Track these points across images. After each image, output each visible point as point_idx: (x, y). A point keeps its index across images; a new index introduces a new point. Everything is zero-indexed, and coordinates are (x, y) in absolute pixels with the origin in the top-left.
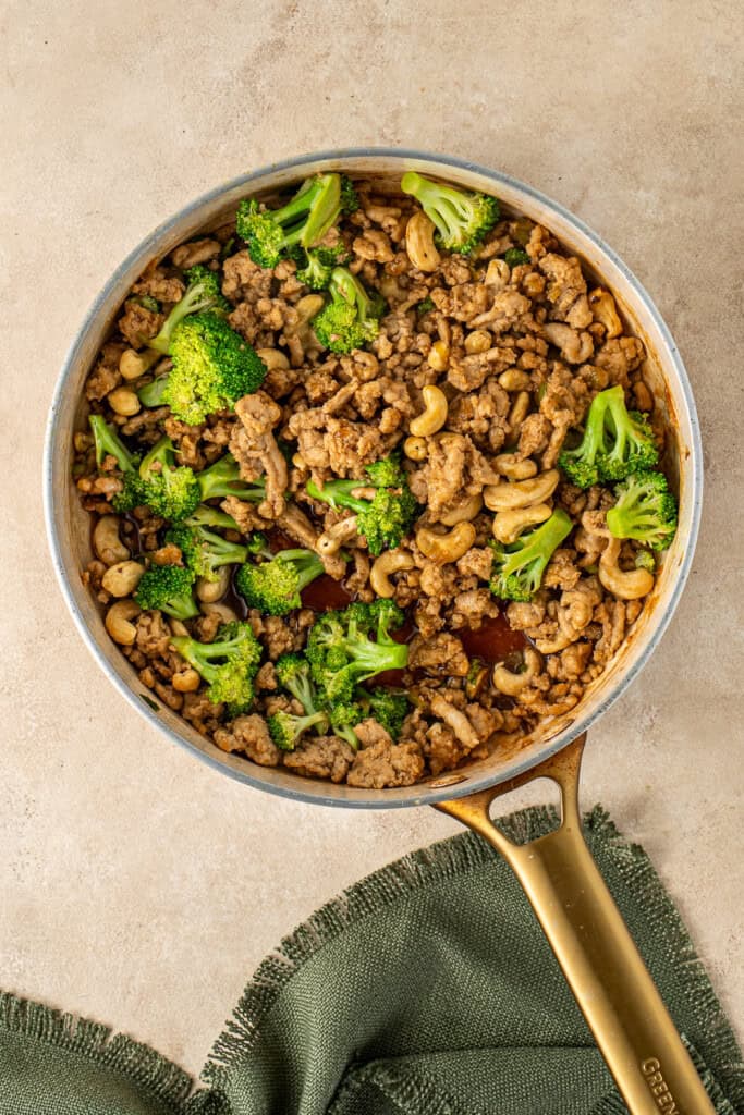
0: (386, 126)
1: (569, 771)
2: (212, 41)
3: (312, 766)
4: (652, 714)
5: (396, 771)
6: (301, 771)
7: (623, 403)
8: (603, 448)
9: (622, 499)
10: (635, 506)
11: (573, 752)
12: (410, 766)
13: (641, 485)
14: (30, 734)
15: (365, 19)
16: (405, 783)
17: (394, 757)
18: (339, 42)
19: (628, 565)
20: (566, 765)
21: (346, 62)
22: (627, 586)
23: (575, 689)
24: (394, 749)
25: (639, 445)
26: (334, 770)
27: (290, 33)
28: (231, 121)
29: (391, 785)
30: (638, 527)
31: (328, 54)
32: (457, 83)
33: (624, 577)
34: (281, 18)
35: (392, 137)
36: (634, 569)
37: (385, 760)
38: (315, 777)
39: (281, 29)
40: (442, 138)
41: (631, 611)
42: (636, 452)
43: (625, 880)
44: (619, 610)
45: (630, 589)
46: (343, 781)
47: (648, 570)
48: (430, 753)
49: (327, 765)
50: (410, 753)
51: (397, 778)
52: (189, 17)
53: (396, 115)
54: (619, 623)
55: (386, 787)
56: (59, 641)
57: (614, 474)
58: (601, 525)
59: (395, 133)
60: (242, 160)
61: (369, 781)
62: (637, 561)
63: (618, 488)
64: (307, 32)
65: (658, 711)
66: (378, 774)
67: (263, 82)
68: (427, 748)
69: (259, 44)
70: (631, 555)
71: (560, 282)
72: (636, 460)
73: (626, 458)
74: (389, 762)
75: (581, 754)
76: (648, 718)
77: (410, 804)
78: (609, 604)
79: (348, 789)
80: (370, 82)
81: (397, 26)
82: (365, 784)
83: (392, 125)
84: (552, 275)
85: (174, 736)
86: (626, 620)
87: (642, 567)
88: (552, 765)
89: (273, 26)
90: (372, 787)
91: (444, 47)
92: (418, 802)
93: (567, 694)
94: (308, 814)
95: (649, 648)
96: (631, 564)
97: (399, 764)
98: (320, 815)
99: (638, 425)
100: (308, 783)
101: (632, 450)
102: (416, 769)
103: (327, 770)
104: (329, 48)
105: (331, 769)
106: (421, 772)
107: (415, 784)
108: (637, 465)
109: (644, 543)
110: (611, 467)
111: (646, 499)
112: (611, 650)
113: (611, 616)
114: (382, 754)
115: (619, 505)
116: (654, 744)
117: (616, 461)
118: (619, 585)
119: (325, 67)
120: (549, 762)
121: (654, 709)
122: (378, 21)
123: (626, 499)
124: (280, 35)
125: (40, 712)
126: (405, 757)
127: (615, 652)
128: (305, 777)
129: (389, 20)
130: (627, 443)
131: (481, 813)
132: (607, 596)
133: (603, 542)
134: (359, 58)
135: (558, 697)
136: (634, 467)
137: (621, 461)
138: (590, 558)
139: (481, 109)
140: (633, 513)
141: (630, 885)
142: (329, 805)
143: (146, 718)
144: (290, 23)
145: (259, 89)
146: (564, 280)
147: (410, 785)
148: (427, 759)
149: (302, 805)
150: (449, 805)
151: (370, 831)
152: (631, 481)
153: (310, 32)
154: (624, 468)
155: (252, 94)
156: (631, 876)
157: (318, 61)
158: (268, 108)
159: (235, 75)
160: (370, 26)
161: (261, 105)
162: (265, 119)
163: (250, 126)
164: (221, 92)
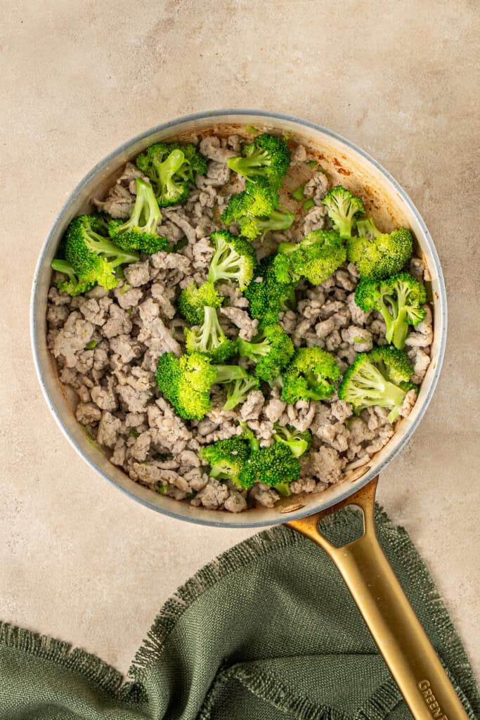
0: (239, 73)
1: (368, 500)
2: (128, 20)
11: (370, 488)
14: (18, 460)
15: (224, 4)
18: (208, 19)
20: (366, 497)
21: (213, 32)
27: (177, 15)
28: (140, 71)
31: (201, 28)
32: (283, 45)
34: (171, 4)
35: (242, 80)
39: (171, 12)
43: (394, 549)
53: (244, 66)
59: (244, 77)
64: (187, 13)
67: (160, 45)
69: (157, 21)
75: (375, 489)
76: (408, 448)
80: (228, 45)
81: (245, 8)
83: (242, 72)
88: (357, 496)
89: (166, 10)
91: (275, 22)
104: (202, 23)
116: (411, 463)
119: (200, 35)
120: (355, 495)
121: (412, 442)
122: (232, 6)
124: (171, 15)
125: (24, 446)
129: (240, 6)
134: (221, 29)
139: (299, 61)
141: (397, 552)
144: (177, 8)
145: (157, 50)
153: (190, 13)
155: (153, 53)
156: (398, 546)
157: (195, 32)
158: (164, 62)
159: (142, 41)
160: (228, 9)
161: (159, 60)
162: (162, 69)
163: (152, 73)
164: (133, 52)
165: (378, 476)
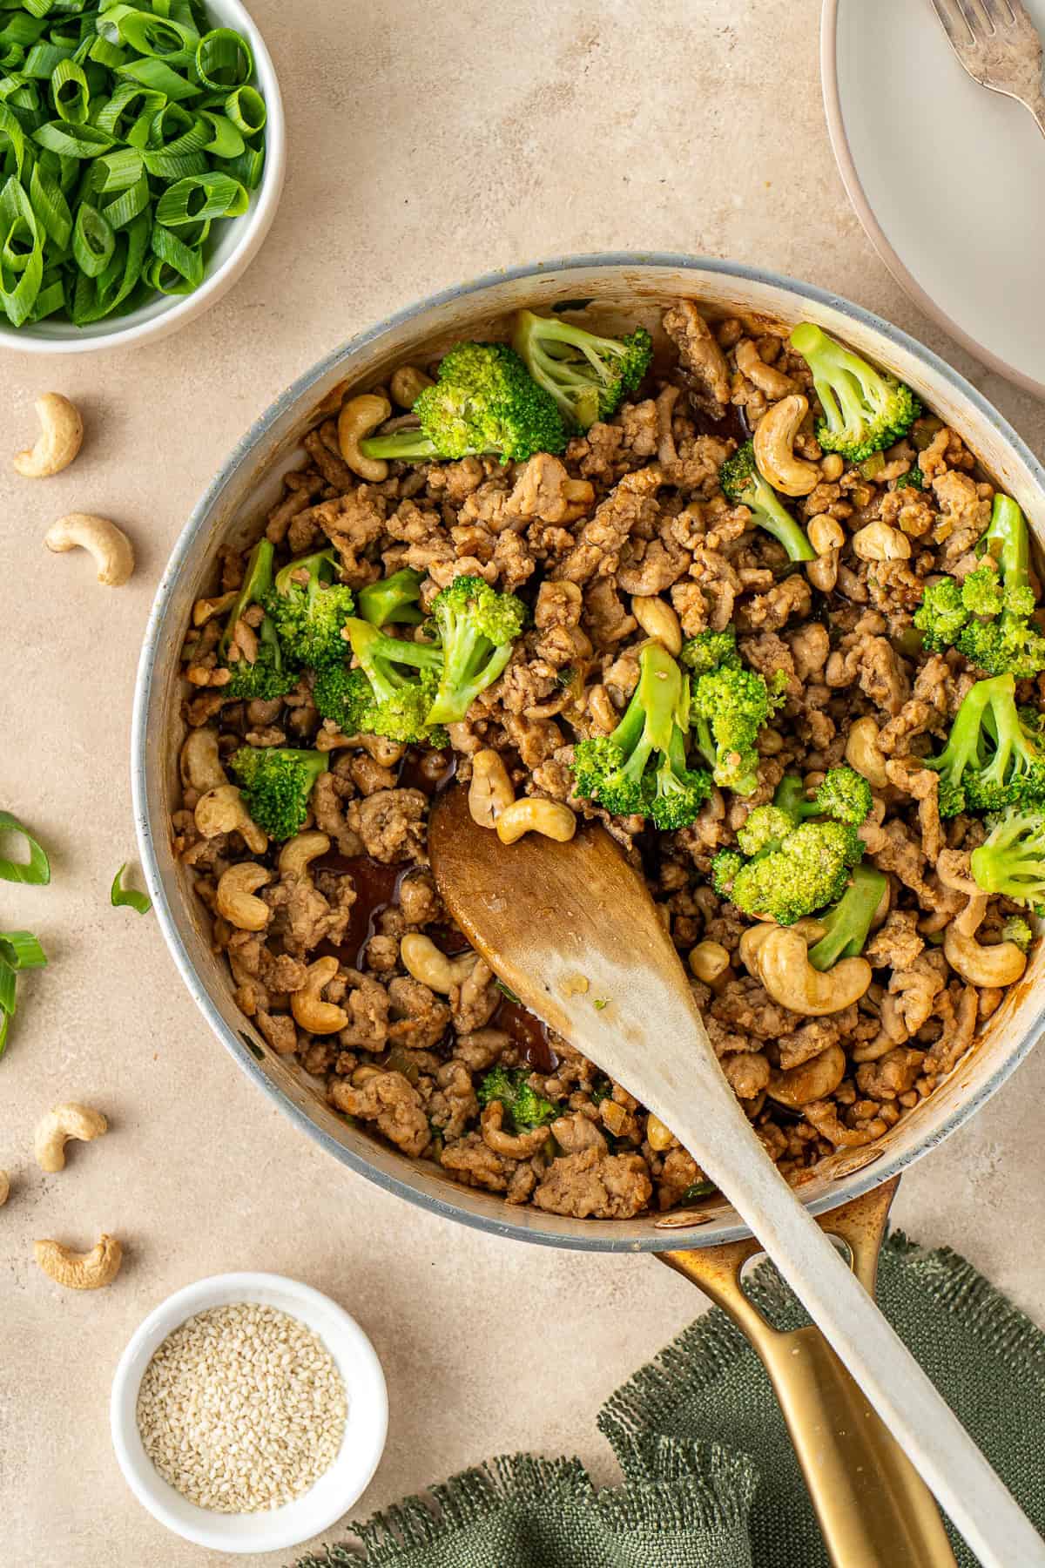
0: (708, 231)
1: (868, 1228)
2: (466, 73)
3: (482, 1172)
4: (996, 1156)
5: (610, 1195)
6: (464, 1177)
7: (1012, 699)
8: (975, 762)
9: (994, 835)
10: (1014, 846)
11: (878, 1201)
12: (632, 1189)
13: (1024, 816)
14: (63, 1068)
15: (696, 68)
16: (620, 1215)
17: (610, 1172)
18: (653, 98)
19: (991, 936)
20: (863, 1220)
21: (660, 129)
22: (986, 968)
23: (888, 1111)
24: (610, 1160)
25: (1029, 763)
26: (514, 1185)
27: (582, 77)
28: (479, 195)
29: (599, 1214)
30: (1014, 878)
31: (634, 115)
32: (820, 181)
33: (981, 953)
34: (572, 52)
35: (714, 249)
36: (998, 943)
37: (594, 1176)
38: (482, 1188)
39: (570, 69)
40: (787, 259)
41: (987, 1002)
42: (1023, 772)
44: (969, 1001)
45: (990, 973)
46: (528, 1201)
47: (1019, 945)
48: (660, 1176)
49: (504, 1174)
50: (634, 1170)
51: (609, 1206)
52: (435, 34)
53: (723, 217)
54: (969, 1021)
55: (591, 1216)
56: (124, 934)
57: (986, 802)
58: (964, 875)
59: (719, 244)
60: (486, 253)
61: (567, 1204)
62: (1005, 931)
63: (989, 819)
64: (607, 77)
65: (1004, 1153)
66: (582, 1195)
67: (533, 143)
68: (657, 1167)
69: (534, 86)
70: (998, 923)
71: (955, 516)
72: (1022, 784)
73: (1006, 780)
74: (601, 1180)
75: (888, 1206)
76: (987, 1163)
77: (624, 1248)
78: (955, 991)
79: (534, 1213)
80: (691, 163)
81: (742, 85)
82: (559, 1209)
83: (717, 231)
84: (946, 505)
85: (281, 1100)
86: (979, 1014)
87: (1012, 941)
88: (844, 1216)
89: (558, 62)
90: (570, 1215)
91: (809, 124)
92: (636, 1246)
93: (874, 1116)
94: (462, 1240)
95: (1012, 1059)
96: (995, 936)
97: (615, 1185)
98: (479, 1244)
99: (1031, 733)
100: (471, 1196)
101: (1017, 770)
102: (639, 1197)
103: (502, 1182)
104: (637, 105)
105: (508, 1180)
106: (647, 1202)
107: (634, 1218)
108: (1022, 791)
109: (1022, 904)
110: (983, 792)
111: (1030, 838)
112: (951, 1058)
113: (957, 1007)
114: (591, 1166)
115: (990, 842)
116: (991, 1202)
117: (992, 782)
118: (974, 965)
119: (628, 132)
120: (840, 1213)
121: (999, 1149)
122: (714, 74)
123: (1001, 836)
124: (567, 77)
125: (83, 1037)
126: (626, 1175)
127: (956, 1060)
128: (468, 1185)
129: (732, 76)
130: (1012, 756)
131: (728, 1275)
132: (954, 979)
133: (962, 900)
134: (680, 125)
135: (862, 1119)
136: (1018, 795)
137: (1000, 783)
138: (939, 920)
139: (852, 224)
140: (1011, 855)
142: (501, 1233)
143: (243, 1067)
144: (584, 61)
145: (525, 154)
146: (961, 515)
147: (627, 1219)
148: (656, 1183)
149: (455, 1227)
150: (681, 1256)
151: (550, 1277)
152: (1010, 812)
153: (613, 77)
154: (1001, 794)
155: (515, 159)
156: (953, 1299)
157: (618, 123)
158: (536, 183)
159: (493, 128)
160: (702, 80)
161: (525, 178)
162: (529, 198)
163: (505, 205)
164: (468, 149)
165: (900, 1175)
